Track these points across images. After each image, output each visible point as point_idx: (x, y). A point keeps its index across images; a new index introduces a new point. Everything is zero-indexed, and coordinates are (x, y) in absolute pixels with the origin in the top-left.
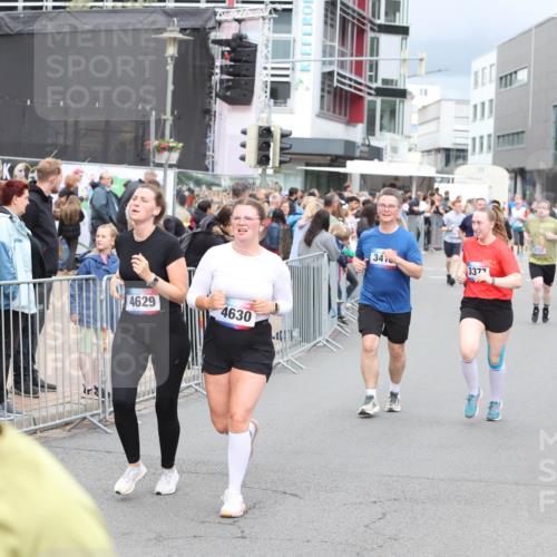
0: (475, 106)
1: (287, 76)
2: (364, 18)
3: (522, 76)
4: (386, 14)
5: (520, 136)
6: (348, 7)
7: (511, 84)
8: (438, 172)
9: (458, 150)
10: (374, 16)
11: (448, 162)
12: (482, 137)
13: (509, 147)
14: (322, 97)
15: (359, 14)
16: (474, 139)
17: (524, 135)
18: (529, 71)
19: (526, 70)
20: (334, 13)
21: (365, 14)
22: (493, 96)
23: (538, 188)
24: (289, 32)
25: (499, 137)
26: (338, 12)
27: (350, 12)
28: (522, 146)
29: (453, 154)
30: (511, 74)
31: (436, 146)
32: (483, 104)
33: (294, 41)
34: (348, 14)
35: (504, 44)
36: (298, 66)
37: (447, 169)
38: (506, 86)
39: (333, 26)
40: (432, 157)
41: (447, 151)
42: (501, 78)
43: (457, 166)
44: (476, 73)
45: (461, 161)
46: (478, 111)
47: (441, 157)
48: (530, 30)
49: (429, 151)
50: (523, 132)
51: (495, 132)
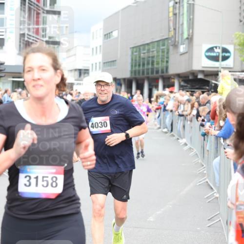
0: (93, 49)
1: (3, 35)
2: (39, 7)
3: (115, 34)
4: (50, 5)
5: (115, 62)
6: (32, 2)
7: (110, 38)
8: (75, 80)
9: (85, 70)
10: (44, 5)
11: (80, 75)
12: (96, 64)
13: (109, 68)
14: (20, 45)
15: (37, 5)
16: (92, 65)
17: (116, 62)
18: (118, 31)
19: (117, 31)
20: (25, 5)
21: (40, 5)
22: (101, 43)
23: (123, 87)
24: (3, 14)
25: (104, 63)
26: (27, 4)
27: (33, 4)
28: (115, 67)
29: (82, 72)
30: (110, 33)
31: (75, 68)
32: (97, 48)
33: (6, 18)
34: (32, 5)
35: (107, 18)
36: (8, 31)
37: (80, 79)
38: (107, 39)
39: (24, 11)
40: (73, 73)
41: (80, 70)
42: (105, 35)
43: (84, 77)
44: (93, 33)
45: (86, 75)
46: (94, 51)
47: (77, 73)
48: (119, 12)
49: (71, 71)
50: (115, 61)
51: (103, 61)
